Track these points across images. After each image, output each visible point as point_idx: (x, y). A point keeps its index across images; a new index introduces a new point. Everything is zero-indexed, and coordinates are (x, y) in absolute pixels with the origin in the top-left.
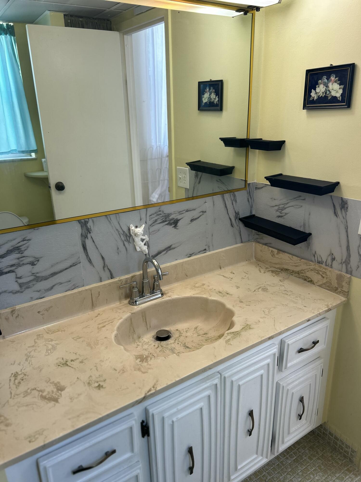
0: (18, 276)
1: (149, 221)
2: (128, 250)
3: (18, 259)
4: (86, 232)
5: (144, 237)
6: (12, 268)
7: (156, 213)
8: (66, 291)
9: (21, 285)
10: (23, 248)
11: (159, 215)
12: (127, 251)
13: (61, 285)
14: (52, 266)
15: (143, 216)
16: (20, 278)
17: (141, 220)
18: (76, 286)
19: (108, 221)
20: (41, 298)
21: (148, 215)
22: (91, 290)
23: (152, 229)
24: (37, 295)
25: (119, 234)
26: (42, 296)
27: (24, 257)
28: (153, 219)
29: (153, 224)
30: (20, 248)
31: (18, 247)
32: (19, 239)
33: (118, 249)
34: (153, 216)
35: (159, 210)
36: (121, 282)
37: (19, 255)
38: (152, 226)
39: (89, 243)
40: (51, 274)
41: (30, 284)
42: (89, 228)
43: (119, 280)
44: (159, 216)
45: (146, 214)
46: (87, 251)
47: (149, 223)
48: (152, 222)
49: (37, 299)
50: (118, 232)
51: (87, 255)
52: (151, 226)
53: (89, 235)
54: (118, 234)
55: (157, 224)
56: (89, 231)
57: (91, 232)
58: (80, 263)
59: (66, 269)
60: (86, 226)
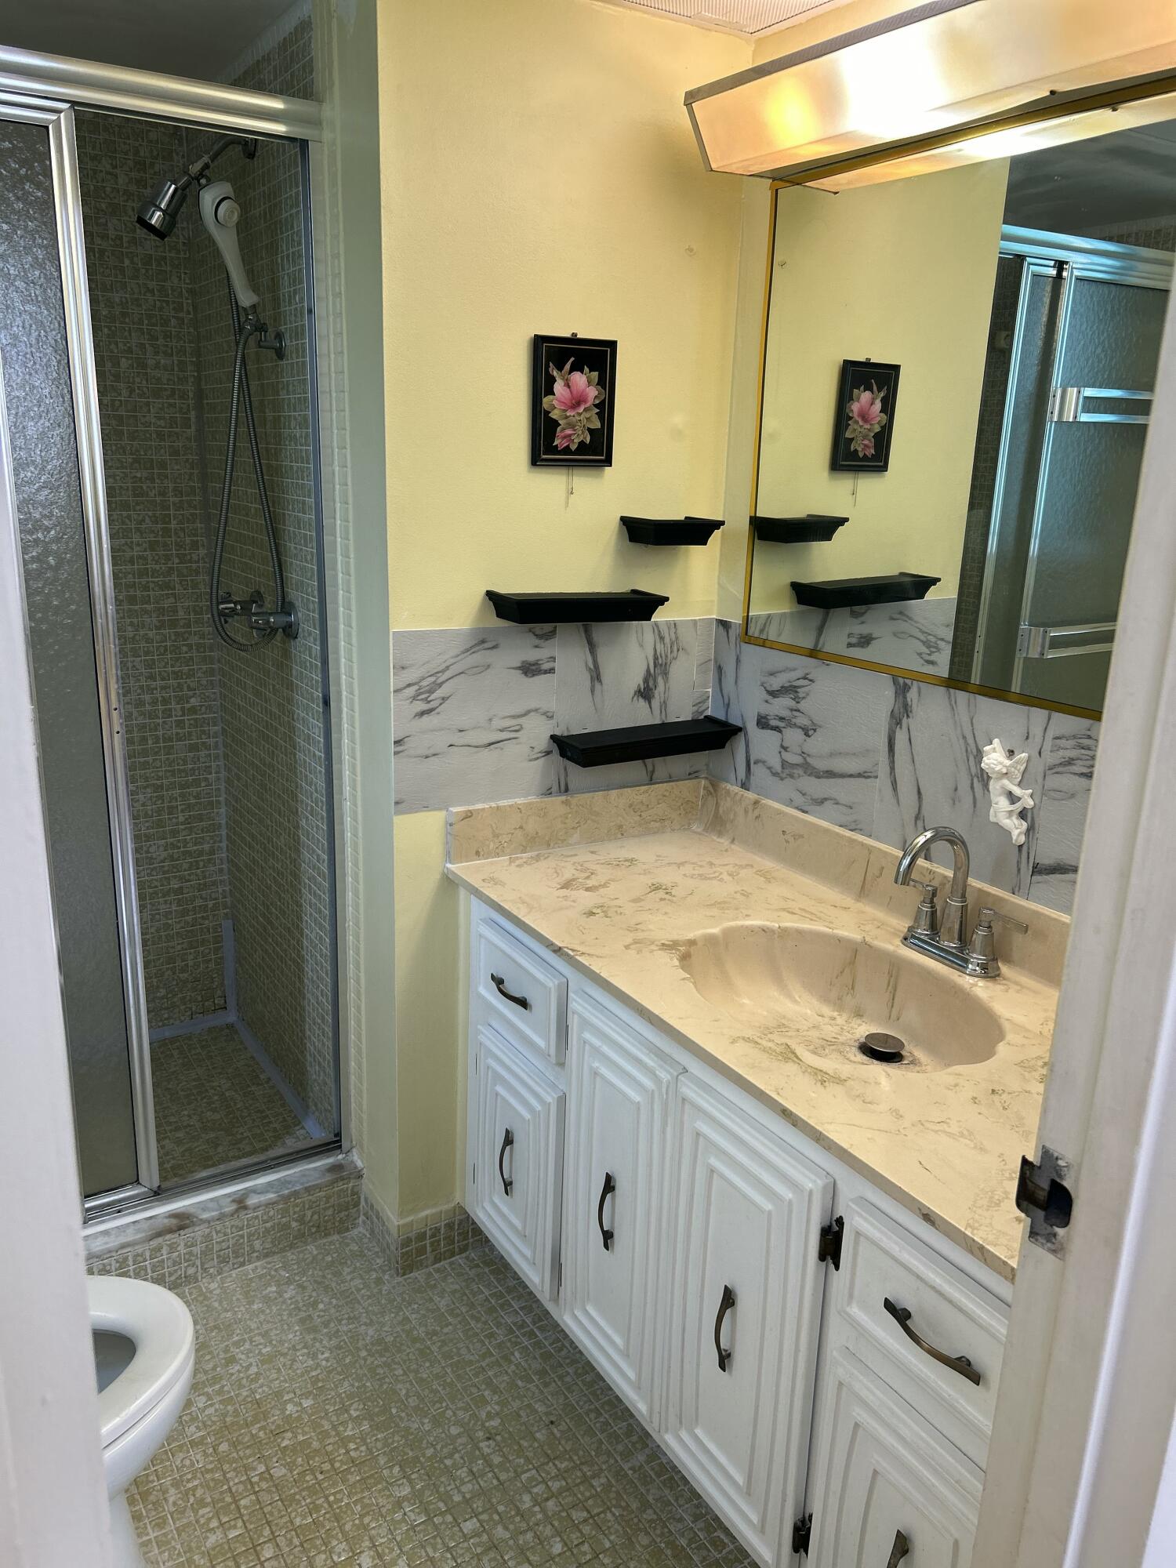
0: (785, 745)
1: (1051, 751)
2: (978, 805)
3: (792, 710)
4: (902, 710)
5: (1017, 791)
6: (781, 724)
7: (1074, 737)
8: (841, 826)
9: (784, 763)
10: (801, 692)
11: (1083, 748)
12: (975, 807)
13: (835, 806)
14: (831, 755)
15: (1037, 731)
16: (785, 749)
17: (1027, 738)
18: (858, 827)
19: (951, 704)
20: (804, 812)
21: (1050, 734)
22: (870, 850)
23: (1054, 781)
24: (799, 800)
25: (967, 751)
26: (805, 808)
27: (799, 711)
28: (1061, 753)
29: (1060, 769)
30: (799, 690)
31: (795, 687)
32: (799, 673)
33: (956, 789)
34: (1063, 743)
35: (1089, 733)
36: (932, 876)
37: (793, 704)
38: (1057, 773)
39: (901, 737)
40: (827, 771)
41: (795, 771)
42: (910, 703)
43: (928, 869)
44: (1083, 751)
45: (1046, 728)
46: (893, 756)
47: (1050, 758)
48: (1058, 762)
49: (797, 808)
50: (967, 744)
51: (892, 769)
52: (1052, 769)
53: (905, 721)
54: (964, 749)
55: (1071, 773)
56: (907, 709)
57: (910, 715)
58: (876, 777)
59: (851, 776)
60: (905, 698)
